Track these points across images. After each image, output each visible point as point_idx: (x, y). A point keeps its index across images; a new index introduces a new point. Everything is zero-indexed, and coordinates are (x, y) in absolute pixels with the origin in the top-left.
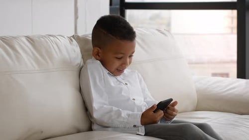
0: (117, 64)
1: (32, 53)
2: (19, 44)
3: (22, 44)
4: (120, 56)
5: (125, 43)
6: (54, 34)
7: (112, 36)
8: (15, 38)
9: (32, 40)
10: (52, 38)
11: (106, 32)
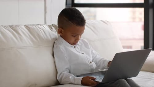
1: (29, 35)
2: (21, 30)
3: (23, 30)
6: (41, 24)
7: (71, 23)
8: (18, 26)
9: (29, 28)
10: (40, 26)
11: (67, 20)
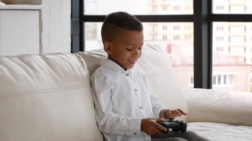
0: (128, 55)
2: (36, 62)
4: (130, 47)
5: (134, 34)
8: (31, 57)
